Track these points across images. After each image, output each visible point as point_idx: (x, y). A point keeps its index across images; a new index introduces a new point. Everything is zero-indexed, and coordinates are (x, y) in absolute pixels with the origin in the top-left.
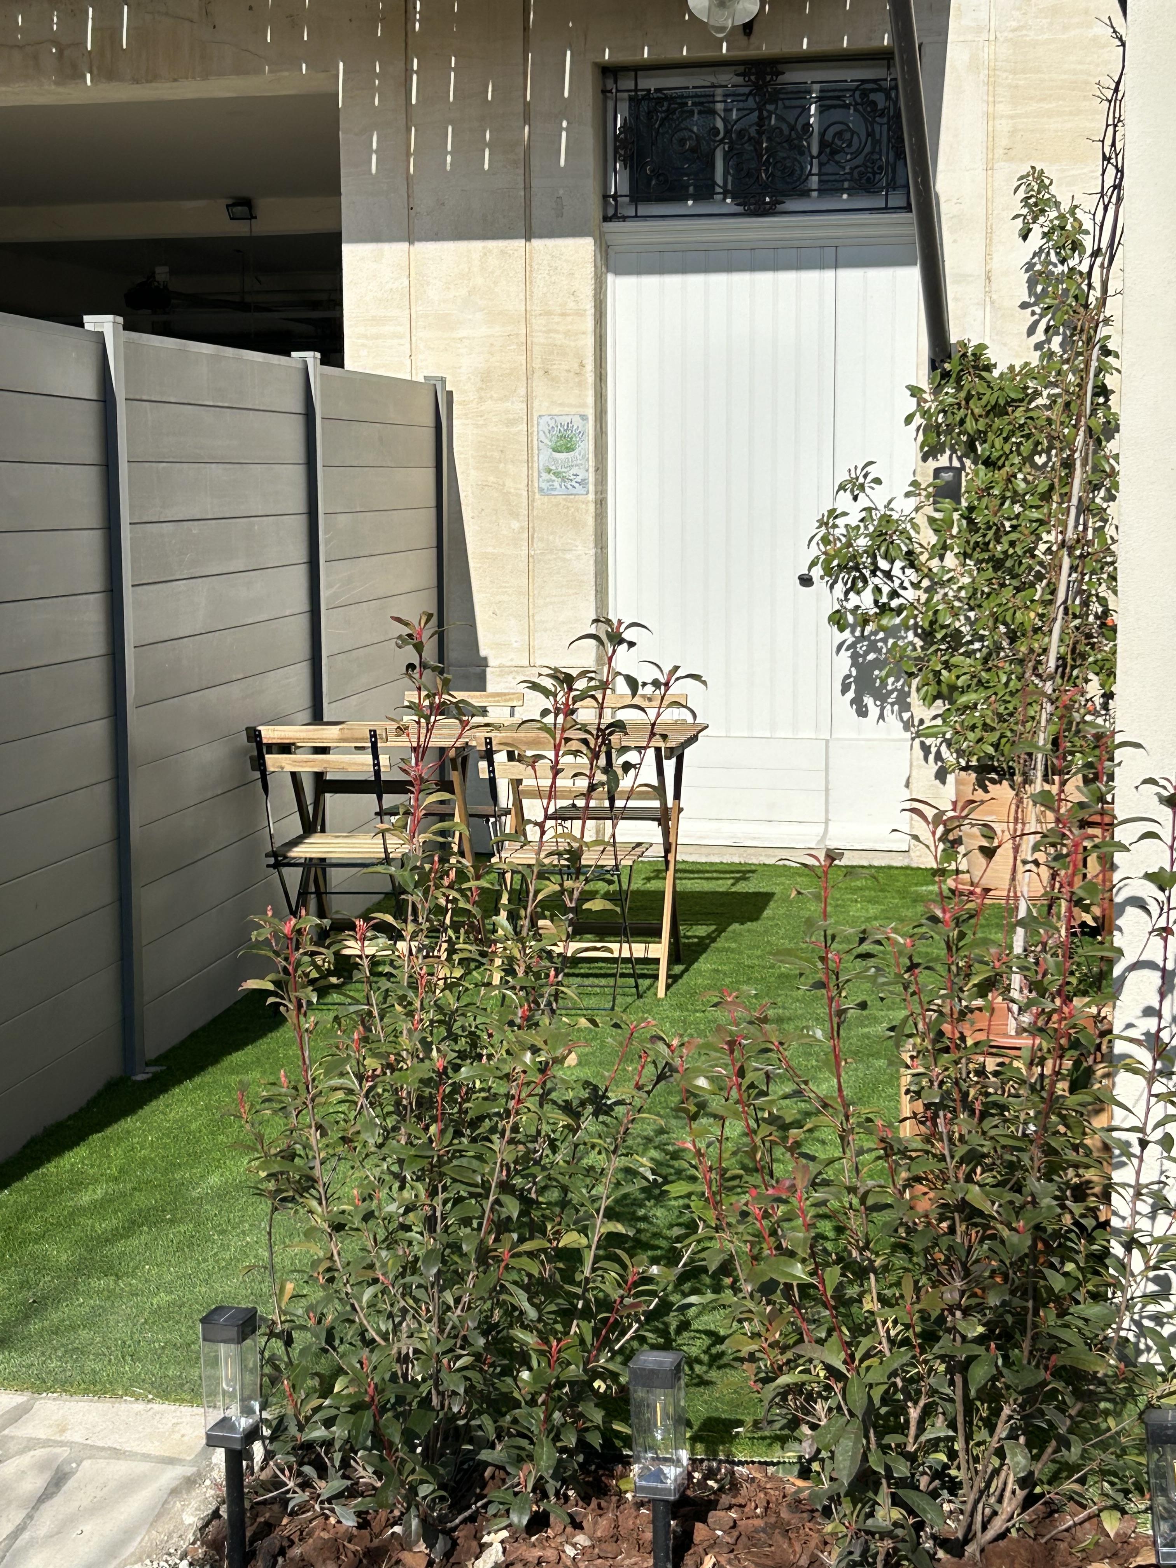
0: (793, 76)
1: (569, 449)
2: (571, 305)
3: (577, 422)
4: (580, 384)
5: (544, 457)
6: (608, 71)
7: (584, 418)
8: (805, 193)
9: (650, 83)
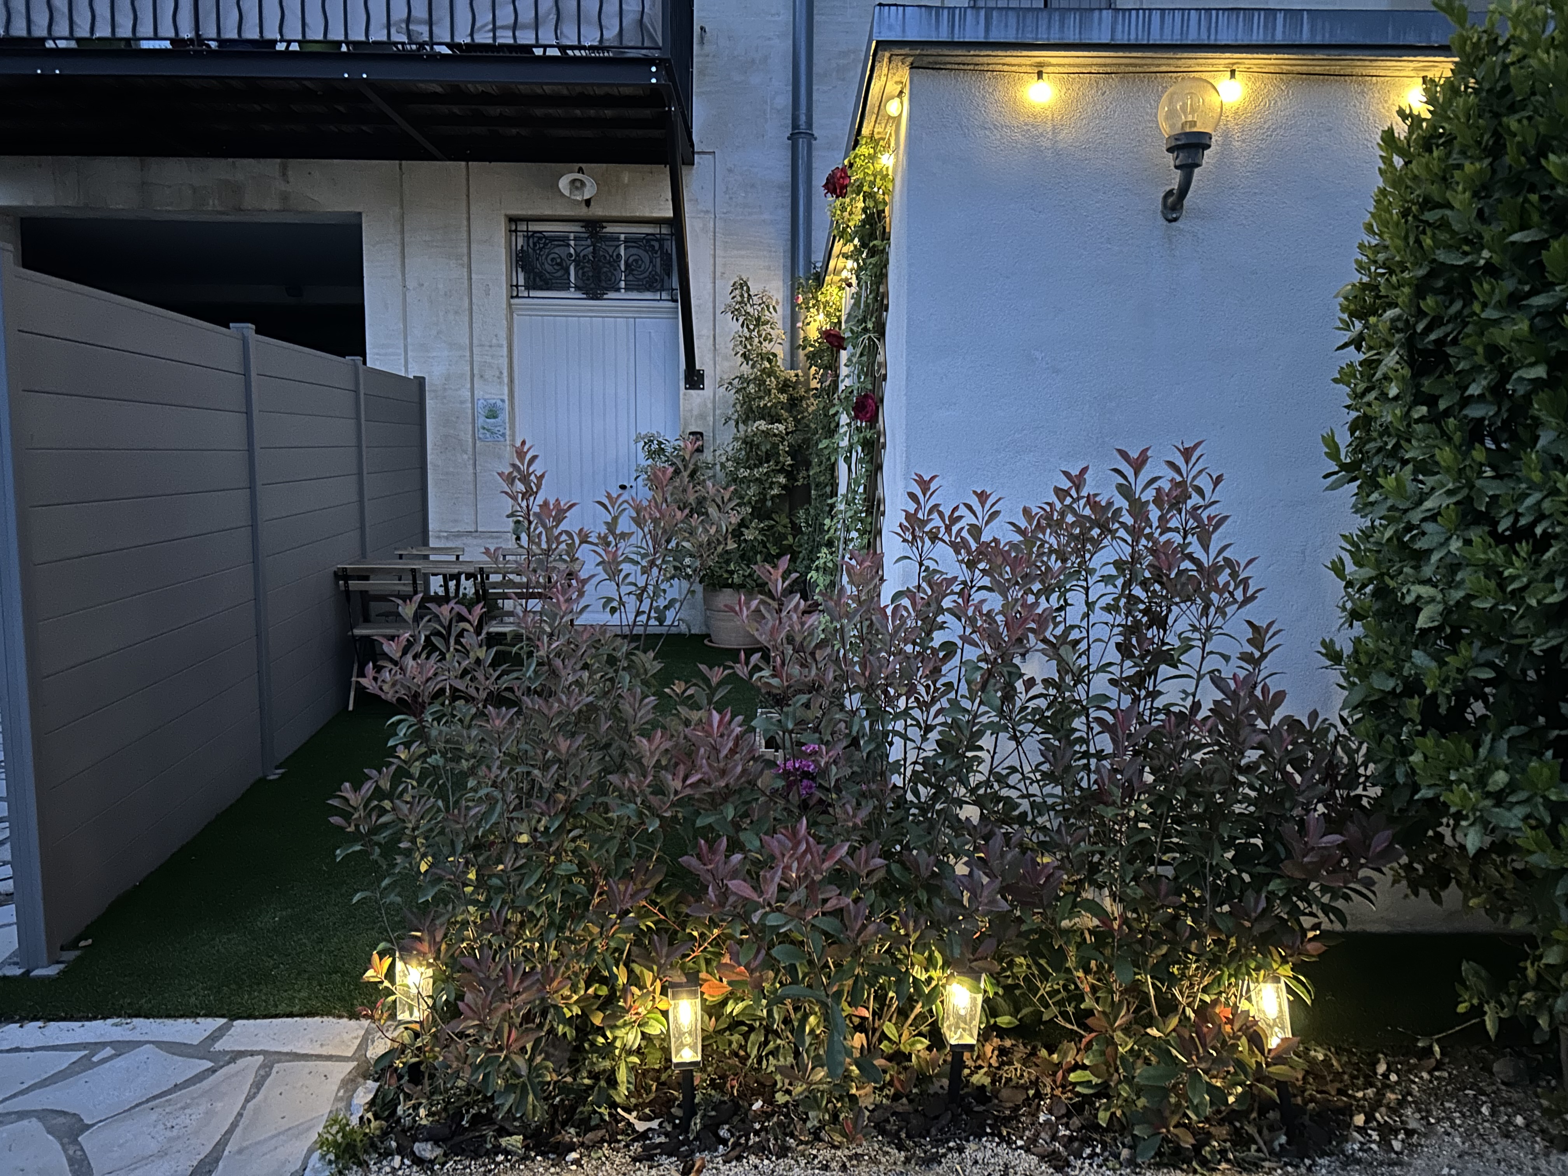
0: (610, 229)
1: (495, 417)
2: (494, 341)
3: (499, 403)
4: (501, 383)
5: (481, 421)
6: (512, 220)
7: (503, 401)
8: (618, 290)
9: (534, 227)
